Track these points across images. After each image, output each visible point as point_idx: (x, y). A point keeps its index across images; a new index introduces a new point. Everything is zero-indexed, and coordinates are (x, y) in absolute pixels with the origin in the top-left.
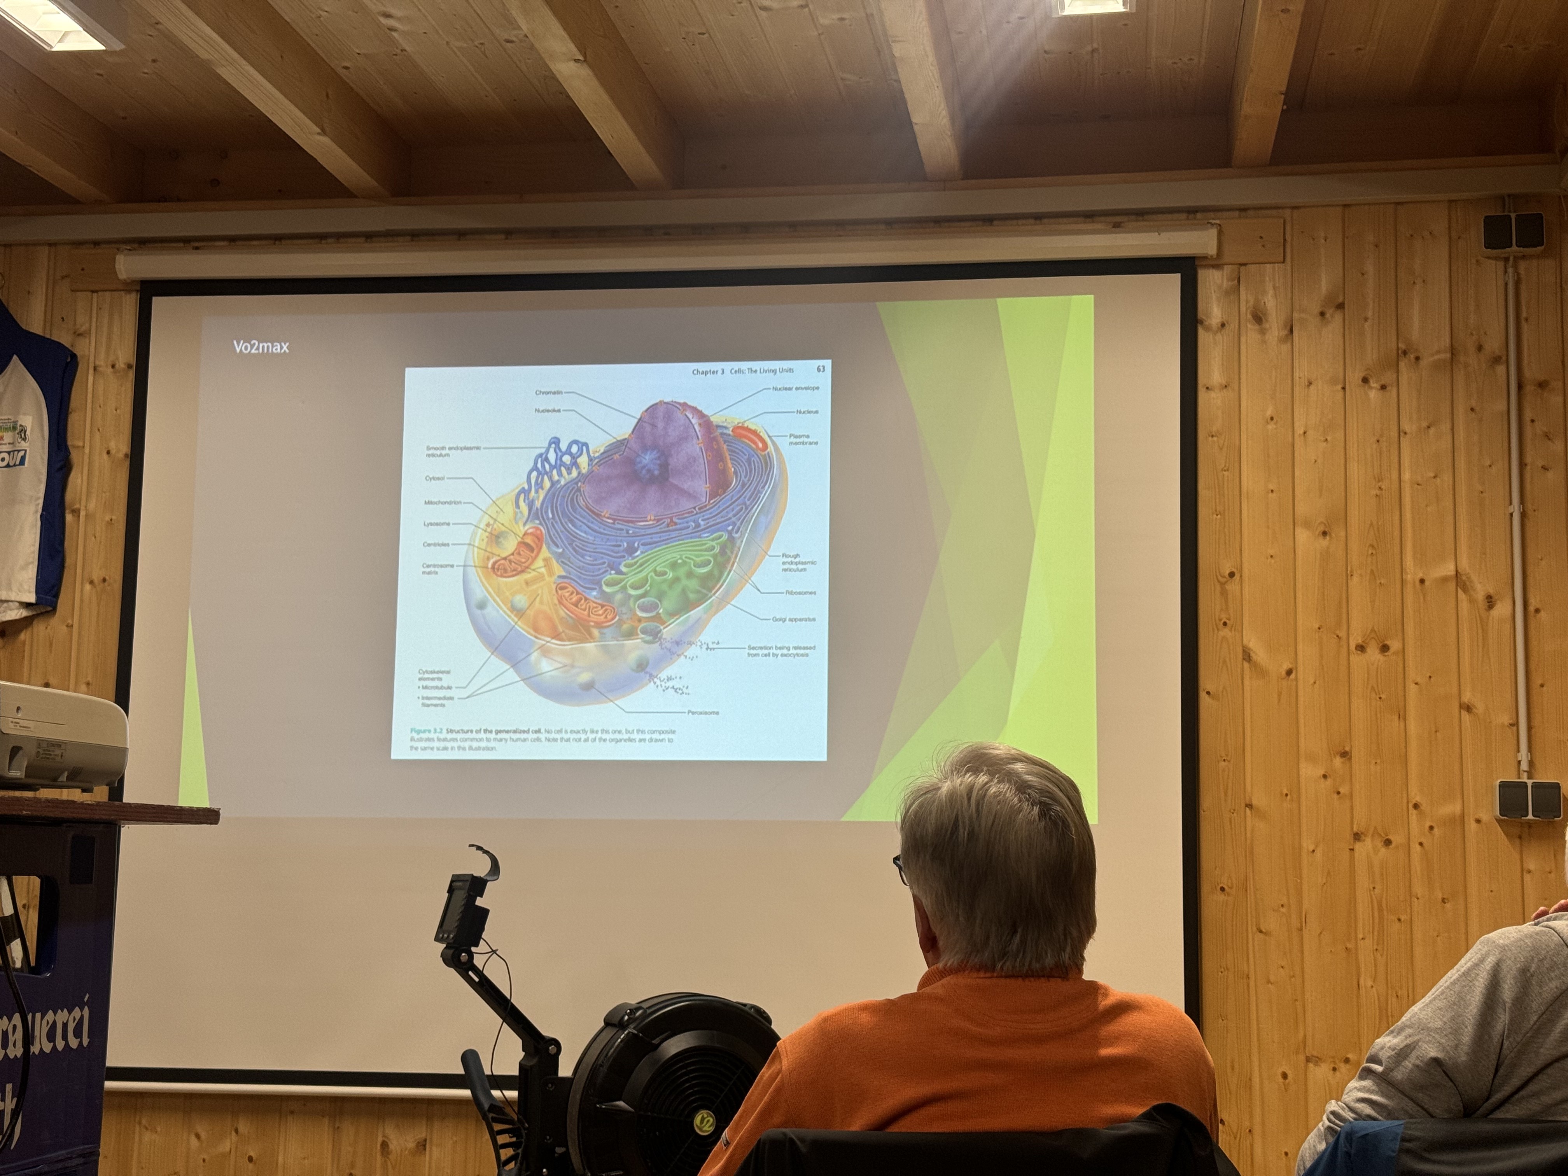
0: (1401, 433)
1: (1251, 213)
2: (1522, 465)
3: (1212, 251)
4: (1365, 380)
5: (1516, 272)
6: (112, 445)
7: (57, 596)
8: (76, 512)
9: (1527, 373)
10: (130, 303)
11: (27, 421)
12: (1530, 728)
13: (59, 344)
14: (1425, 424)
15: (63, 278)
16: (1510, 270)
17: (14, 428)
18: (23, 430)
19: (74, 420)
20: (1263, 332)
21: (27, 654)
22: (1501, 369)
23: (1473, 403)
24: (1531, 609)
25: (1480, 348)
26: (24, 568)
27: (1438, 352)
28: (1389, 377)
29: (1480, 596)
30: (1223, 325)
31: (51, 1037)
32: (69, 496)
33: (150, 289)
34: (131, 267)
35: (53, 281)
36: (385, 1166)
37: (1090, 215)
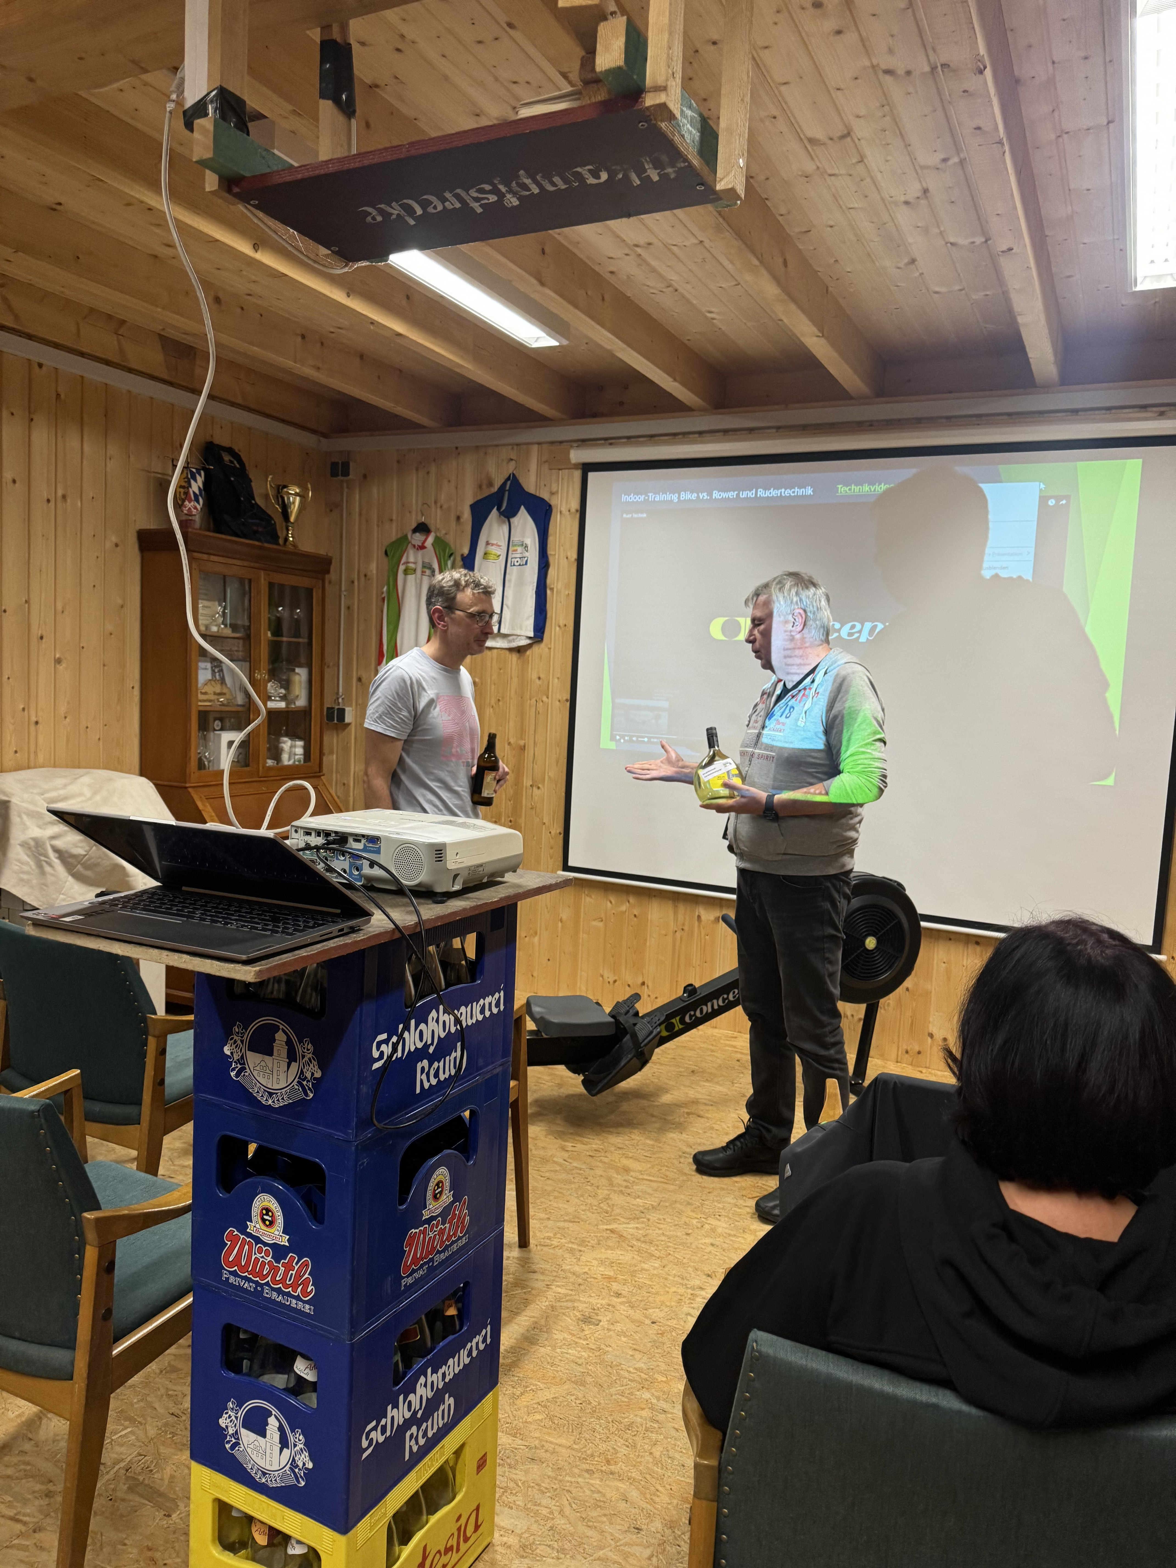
6: (569, 554)
7: (543, 633)
8: (552, 589)
10: (577, 474)
11: (528, 542)
13: (543, 500)
15: (545, 462)
17: (523, 545)
18: (526, 546)
19: (551, 540)
21: (530, 662)
26: (528, 618)
31: (482, 1011)
32: (549, 581)
33: (587, 468)
34: (578, 456)
35: (540, 464)
36: (699, 927)
37: (1143, 407)
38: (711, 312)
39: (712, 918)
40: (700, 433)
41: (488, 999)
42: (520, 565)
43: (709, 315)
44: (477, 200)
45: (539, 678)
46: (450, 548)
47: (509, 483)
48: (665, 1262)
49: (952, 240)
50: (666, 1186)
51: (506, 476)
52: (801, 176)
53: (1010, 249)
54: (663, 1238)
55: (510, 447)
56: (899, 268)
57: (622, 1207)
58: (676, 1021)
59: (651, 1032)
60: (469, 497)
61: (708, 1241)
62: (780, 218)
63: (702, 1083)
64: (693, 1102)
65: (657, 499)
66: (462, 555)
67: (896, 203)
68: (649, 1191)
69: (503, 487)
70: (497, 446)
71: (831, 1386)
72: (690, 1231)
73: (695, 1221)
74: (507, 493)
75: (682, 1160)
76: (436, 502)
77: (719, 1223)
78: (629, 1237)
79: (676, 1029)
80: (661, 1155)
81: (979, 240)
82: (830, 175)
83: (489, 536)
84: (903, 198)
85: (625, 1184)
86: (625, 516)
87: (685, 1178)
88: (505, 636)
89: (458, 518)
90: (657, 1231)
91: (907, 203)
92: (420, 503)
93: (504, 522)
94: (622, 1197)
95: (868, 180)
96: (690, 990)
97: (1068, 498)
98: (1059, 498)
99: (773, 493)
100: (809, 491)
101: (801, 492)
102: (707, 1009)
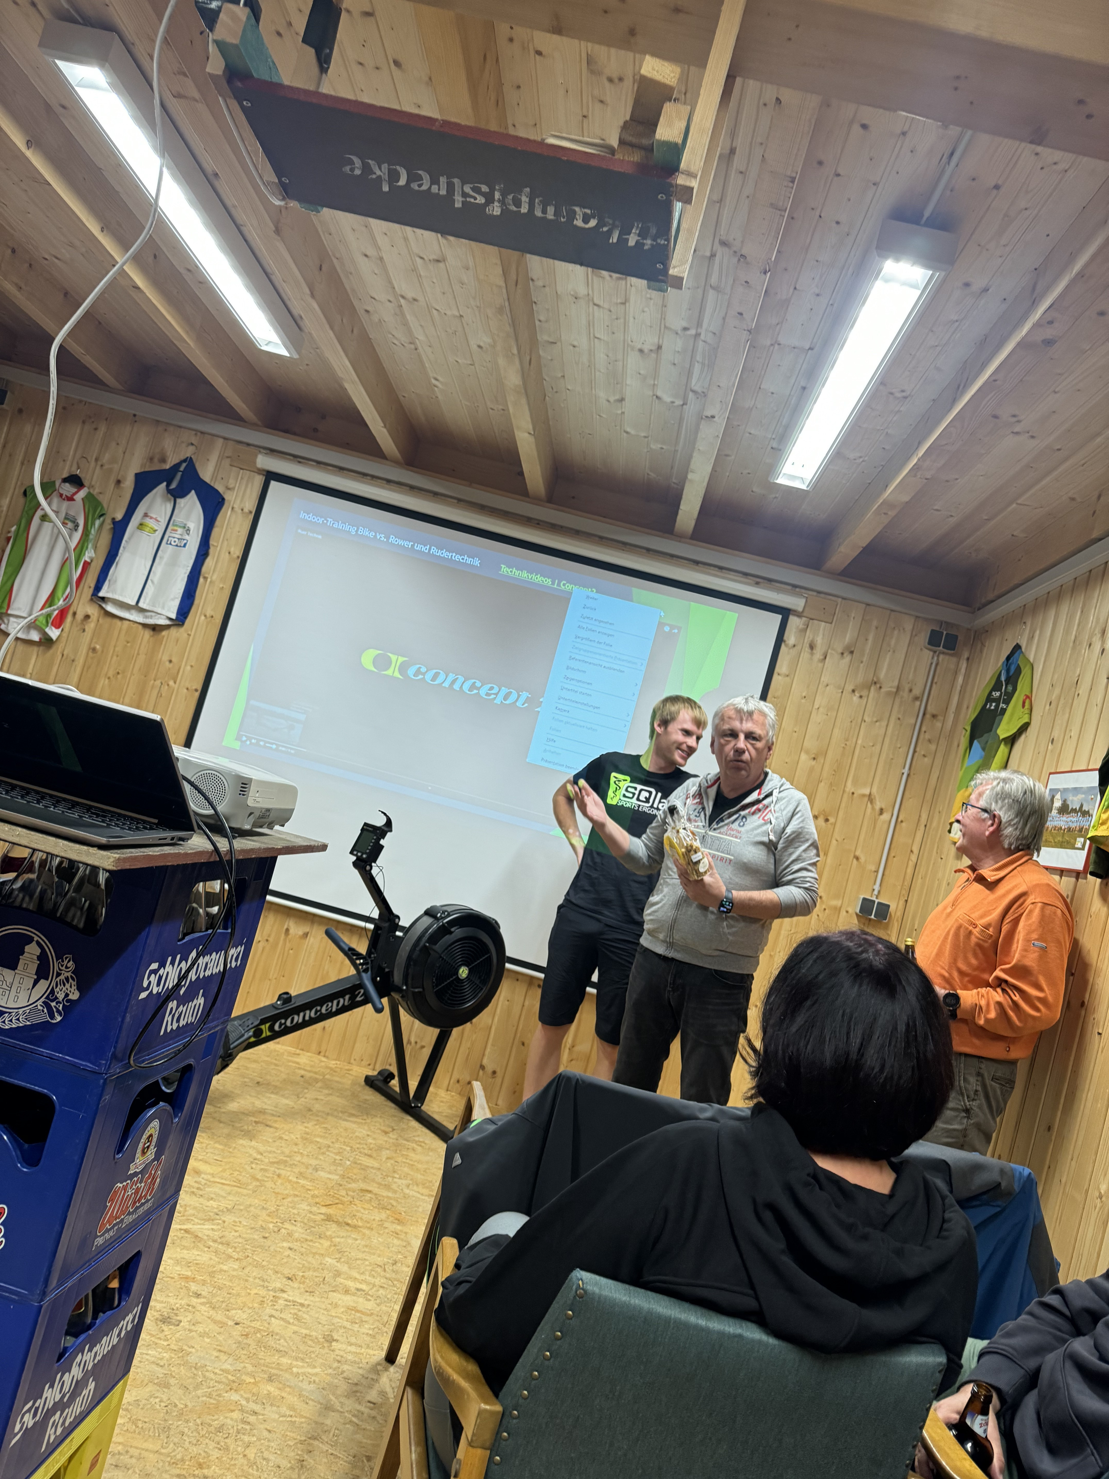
0: (863, 720)
1: (822, 595)
2: (915, 751)
3: (800, 609)
4: (853, 691)
5: (938, 659)
6: (232, 550)
7: (186, 618)
8: (205, 578)
9: (929, 708)
10: (259, 480)
11: (191, 525)
12: (883, 875)
13: (217, 491)
14: (875, 719)
15: (228, 457)
16: (935, 658)
17: (184, 527)
18: (189, 530)
19: (216, 530)
20: (812, 654)
21: (164, 643)
22: (918, 703)
23: (900, 716)
24: (900, 820)
25: (911, 691)
26: (173, 600)
27: (891, 687)
28: (864, 693)
29: (877, 807)
30: (794, 646)
32: (204, 568)
33: (271, 476)
34: (265, 462)
35: (221, 458)
36: (285, 940)
37: (746, 574)
38: (436, 379)
39: (301, 933)
40: (389, 481)
42: (177, 546)
43: (433, 381)
44: (465, 195)
45: (170, 661)
46: (102, 507)
47: (184, 465)
48: (244, 1264)
49: (659, 394)
50: (239, 1190)
51: (183, 458)
52: (572, 295)
53: (713, 417)
54: (240, 1240)
55: (194, 432)
56: (608, 401)
57: (195, 1208)
58: (265, 1028)
59: (241, 1036)
60: (135, 466)
61: (285, 1244)
62: (537, 323)
63: (268, 1095)
64: (260, 1112)
65: (335, 526)
66: (113, 519)
67: (633, 349)
68: (223, 1193)
69: (176, 467)
70: (180, 427)
71: (649, 1320)
72: (267, 1235)
73: (271, 1226)
74: (180, 474)
75: (254, 1166)
76: (97, 460)
77: (295, 1228)
78: (205, 1238)
79: (264, 1035)
80: (232, 1160)
81: (679, 402)
82: (595, 304)
83: (150, 507)
84: (639, 346)
85: (196, 1185)
86: (299, 531)
87: (258, 1184)
88: (142, 610)
89: (119, 482)
90: (233, 1233)
91: (641, 351)
92: (78, 455)
93: (170, 500)
94: (195, 1198)
95: (622, 320)
96: (286, 998)
97: (679, 629)
98: (672, 627)
99: (445, 554)
100: (477, 562)
101: (469, 561)
102: (298, 1019)
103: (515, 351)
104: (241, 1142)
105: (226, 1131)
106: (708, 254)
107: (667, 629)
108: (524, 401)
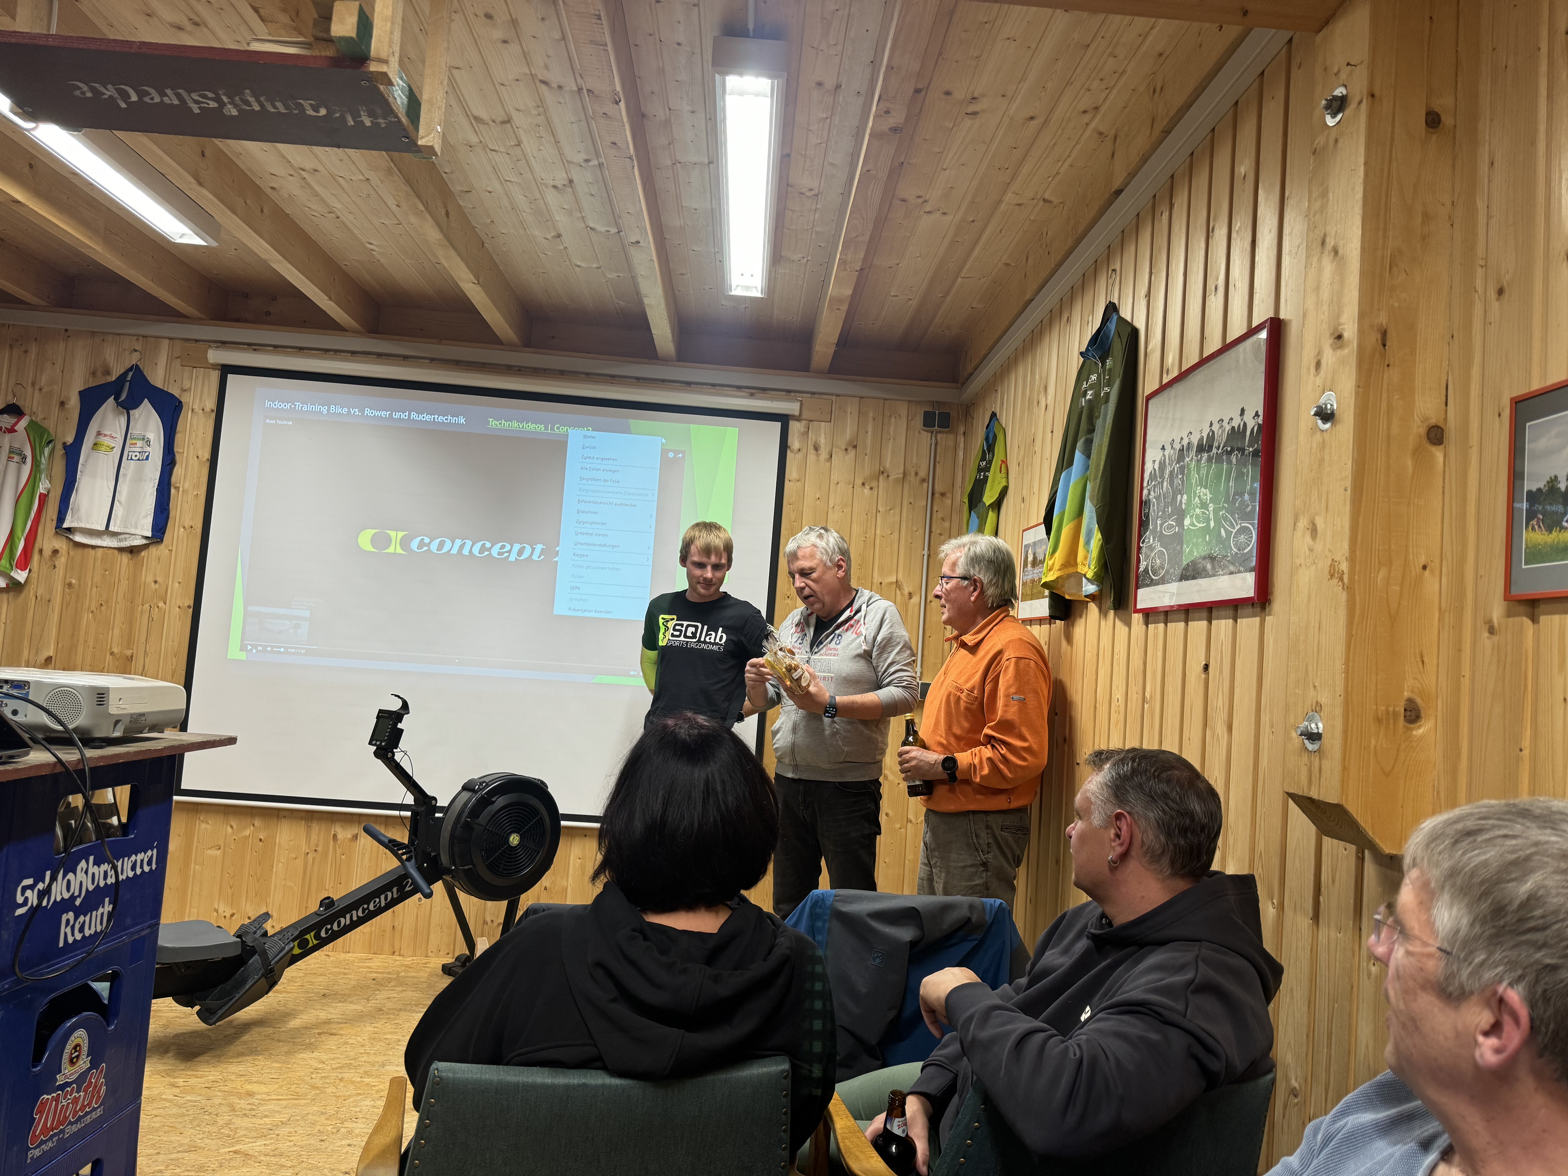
0: (877, 511)
1: (817, 395)
2: (930, 532)
3: (797, 412)
4: (863, 484)
5: (936, 439)
6: (200, 454)
7: (164, 533)
8: (177, 488)
9: (936, 487)
10: (215, 375)
11: (151, 436)
13: (172, 395)
14: (888, 508)
15: (177, 358)
16: (933, 438)
17: (144, 439)
18: (149, 441)
19: (178, 438)
20: (818, 455)
21: (145, 564)
22: (925, 485)
23: (911, 501)
25: (916, 474)
26: (146, 516)
27: (898, 474)
28: (874, 484)
29: (906, 592)
30: (799, 450)
31: (133, 868)
32: (173, 479)
33: (226, 370)
34: (217, 356)
35: (170, 360)
36: (334, 847)
37: (739, 388)
38: (371, 244)
39: (349, 836)
40: (353, 353)
41: (140, 856)
42: (139, 460)
43: (369, 246)
44: (196, 102)
45: (156, 582)
46: (49, 433)
47: (131, 374)
48: (297, 1170)
49: (592, 226)
50: (297, 1102)
51: (128, 366)
52: (466, 145)
53: (638, 242)
54: (295, 1149)
55: (135, 338)
56: (547, 239)
57: (246, 1129)
58: (310, 937)
59: (284, 948)
60: (78, 383)
61: (344, 1142)
62: (444, 175)
63: (334, 1005)
64: (325, 1023)
65: (305, 408)
66: (64, 443)
67: (546, 186)
68: (278, 1109)
69: (123, 377)
70: (119, 334)
72: (324, 1138)
73: (329, 1128)
74: (128, 384)
75: (314, 1076)
76: (33, 384)
77: (355, 1125)
78: (256, 1154)
79: (311, 945)
80: (290, 1075)
81: (614, 230)
82: (491, 150)
83: (101, 424)
84: (552, 183)
85: (249, 1107)
86: (268, 421)
87: (318, 1092)
88: (115, 534)
89: (62, 404)
90: (289, 1144)
91: (555, 187)
92: (12, 382)
93: (122, 413)
94: (246, 1119)
95: (524, 161)
96: (327, 903)
97: (683, 452)
98: (676, 452)
99: (427, 417)
100: (462, 420)
101: (454, 420)
102: (345, 921)
103: (422, 208)
104: (301, 1055)
105: (285, 1049)
106: (576, 89)
107: (671, 455)
108: (453, 253)
